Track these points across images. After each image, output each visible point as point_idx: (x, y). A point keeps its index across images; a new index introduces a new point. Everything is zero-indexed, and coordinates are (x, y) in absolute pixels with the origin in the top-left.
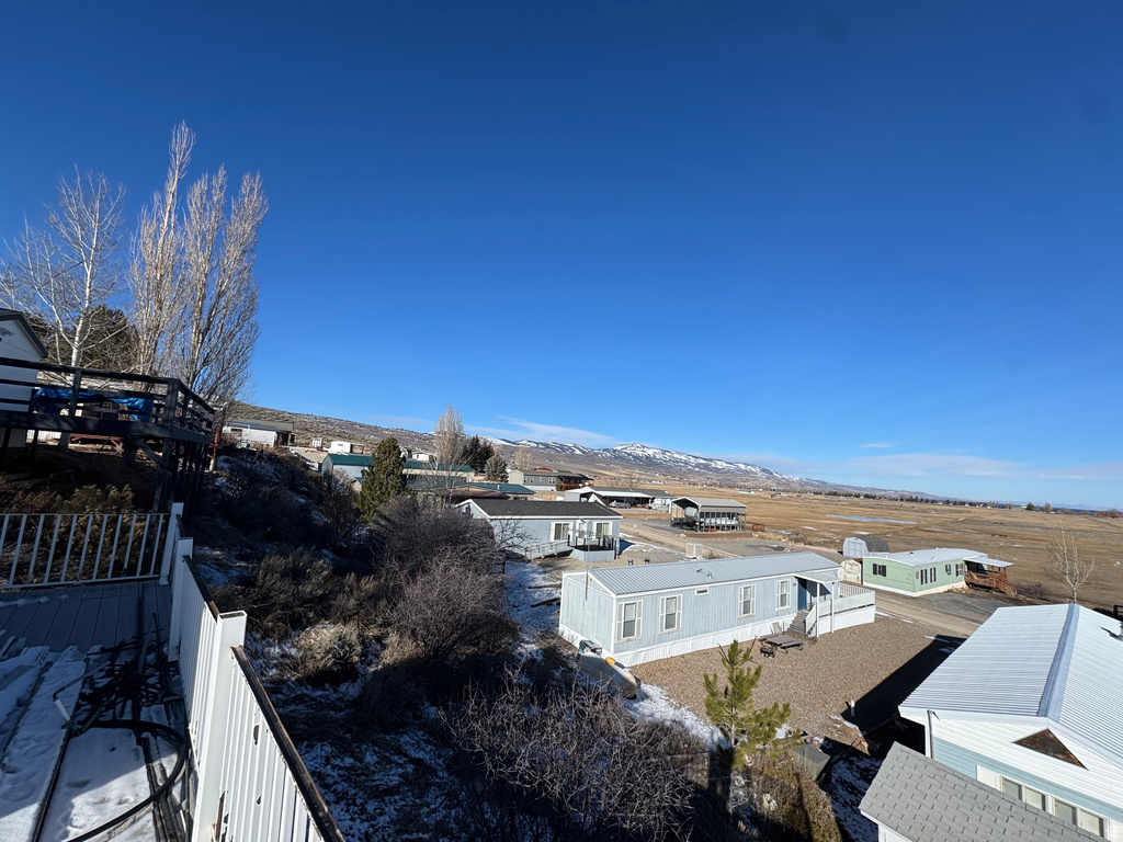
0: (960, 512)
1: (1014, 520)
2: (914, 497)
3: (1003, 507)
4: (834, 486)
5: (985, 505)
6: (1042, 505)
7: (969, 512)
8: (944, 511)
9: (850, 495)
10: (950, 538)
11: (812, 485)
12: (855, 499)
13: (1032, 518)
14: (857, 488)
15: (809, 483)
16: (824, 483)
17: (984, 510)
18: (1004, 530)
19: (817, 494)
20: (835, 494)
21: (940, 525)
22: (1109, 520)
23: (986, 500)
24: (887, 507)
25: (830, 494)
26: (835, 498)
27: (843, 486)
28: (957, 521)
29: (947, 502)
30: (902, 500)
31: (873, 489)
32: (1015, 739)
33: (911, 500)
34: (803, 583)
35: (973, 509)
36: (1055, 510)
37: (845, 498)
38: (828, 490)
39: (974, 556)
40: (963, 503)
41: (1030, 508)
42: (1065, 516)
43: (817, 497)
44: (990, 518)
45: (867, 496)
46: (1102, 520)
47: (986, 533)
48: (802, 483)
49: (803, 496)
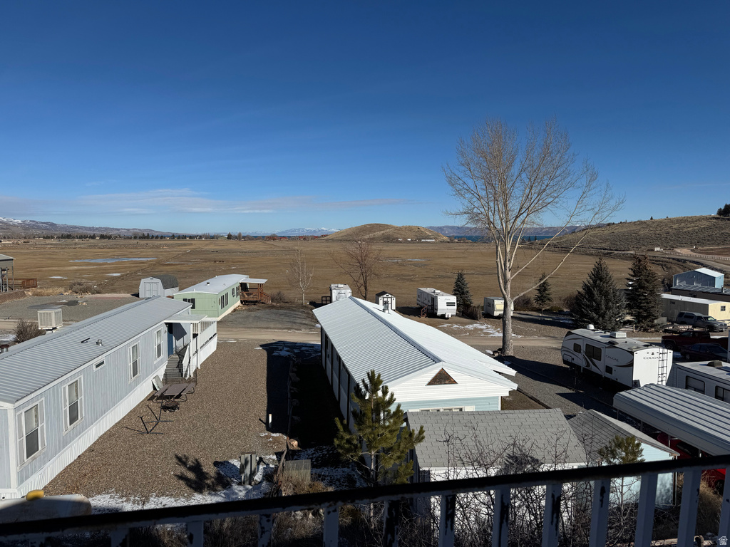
0: (185, 245)
1: (223, 248)
2: (146, 235)
3: (212, 237)
4: (66, 228)
5: (201, 237)
6: (237, 235)
7: (191, 244)
8: (173, 246)
9: (85, 237)
10: (187, 269)
11: (39, 228)
12: (91, 241)
13: (232, 245)
14: (90, 229)
15: (34, 225)
16: (53, 225)
17: (200, 242)
18: (220, 257)
19: (47, 238)
20: (69, 237)
21: (175, 258)
22: (272, 242)
23: (200, 233)
24: (126, 246)
25: (63, 237)
26: (69, 241)
27: (75, 227)
28: (185, 254)
29: (173, 237)
30: (135, 238)
31: (106, 229)
32: (427, 383)
33: (144, 237)
34: (171, 327)
35: (192, 241)
36: (244, 237)
37: (80, 241)
38: (59, 233)
39: (243, 278)
40: (184, 237)
41: (230, 237)
42: (249, 242)
43: (48, 241)
44: (207, 248)
45: (102, 237)
46: (268, 242)
47: (210, 261)
48: (25, 226)
49: (32, 241)
